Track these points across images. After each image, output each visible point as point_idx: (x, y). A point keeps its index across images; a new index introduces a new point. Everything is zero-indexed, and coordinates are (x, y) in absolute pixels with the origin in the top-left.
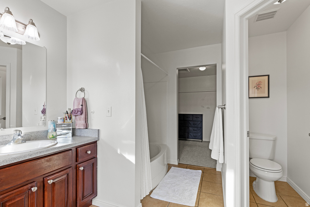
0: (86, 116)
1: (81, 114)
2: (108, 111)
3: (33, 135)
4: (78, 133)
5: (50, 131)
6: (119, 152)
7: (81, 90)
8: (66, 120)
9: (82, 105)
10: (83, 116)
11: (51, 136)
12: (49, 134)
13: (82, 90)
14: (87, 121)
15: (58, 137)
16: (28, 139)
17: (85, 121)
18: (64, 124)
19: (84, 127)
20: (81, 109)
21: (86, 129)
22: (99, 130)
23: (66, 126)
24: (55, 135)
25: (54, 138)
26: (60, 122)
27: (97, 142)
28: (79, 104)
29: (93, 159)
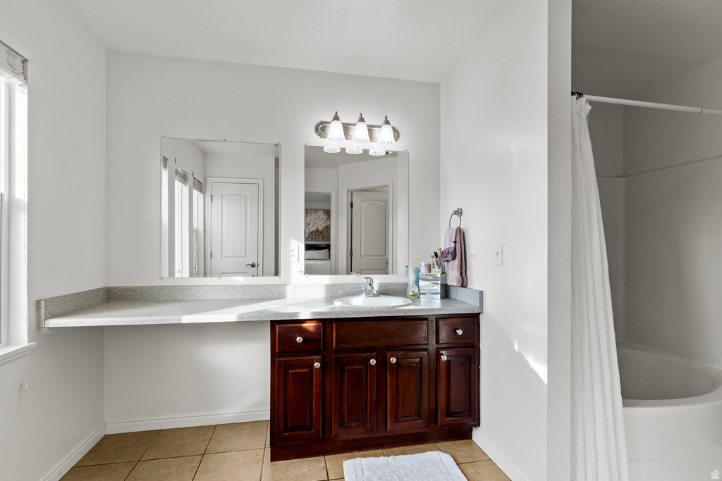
0: (461, 263)
1: (454, 258)
2: (497, 253)
3: (390, 288)
4: (453, 294)
5: (411, 284)
6: (516, 347)
7: (455, 214)
8: (434, 267)
9: (455, 242)
10: (456, 263)
11: (411, 293)
12: (408, 288)
13: (458, 212)
14: (466, 272)
15: (421, 296)
16: (385, 292)
17: (461, 273)
18: (430, 275)
19: (458, 282)
20: (453, 249)
21: (463, 288)
22: (481, 293)
23: (431, 278)
24: (416, 291)
25: (416, 297)
26: (423, 270)
27: (480, 317)
28: (451, 240)
29: (470, 349)
